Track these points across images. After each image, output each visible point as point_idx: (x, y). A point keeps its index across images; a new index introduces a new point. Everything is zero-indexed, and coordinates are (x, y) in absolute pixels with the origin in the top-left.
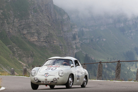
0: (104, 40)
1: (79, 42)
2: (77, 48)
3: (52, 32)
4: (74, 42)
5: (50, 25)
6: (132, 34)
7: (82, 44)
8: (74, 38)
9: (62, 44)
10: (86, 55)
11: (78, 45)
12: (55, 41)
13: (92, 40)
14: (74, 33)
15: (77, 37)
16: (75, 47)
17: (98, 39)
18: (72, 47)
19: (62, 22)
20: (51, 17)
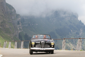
0: (37, 24)
1: (21, 26)
2: (20, 30)
3: (5, 20)
4: (18, 26)
5: (4, 15)
6: (54, 21)
7: (23, 27)
8: (18, 23)
9: (11, 27)
10: (26, 34)
11: (21, 28)
12: (7, 25)
13: (29, 25)
14: (18, 20)
15: (20, 23)
16: (19, 29)
17: (33, 24)
18: (17, 29)
19: (11, 13)
20: (5, 10)
